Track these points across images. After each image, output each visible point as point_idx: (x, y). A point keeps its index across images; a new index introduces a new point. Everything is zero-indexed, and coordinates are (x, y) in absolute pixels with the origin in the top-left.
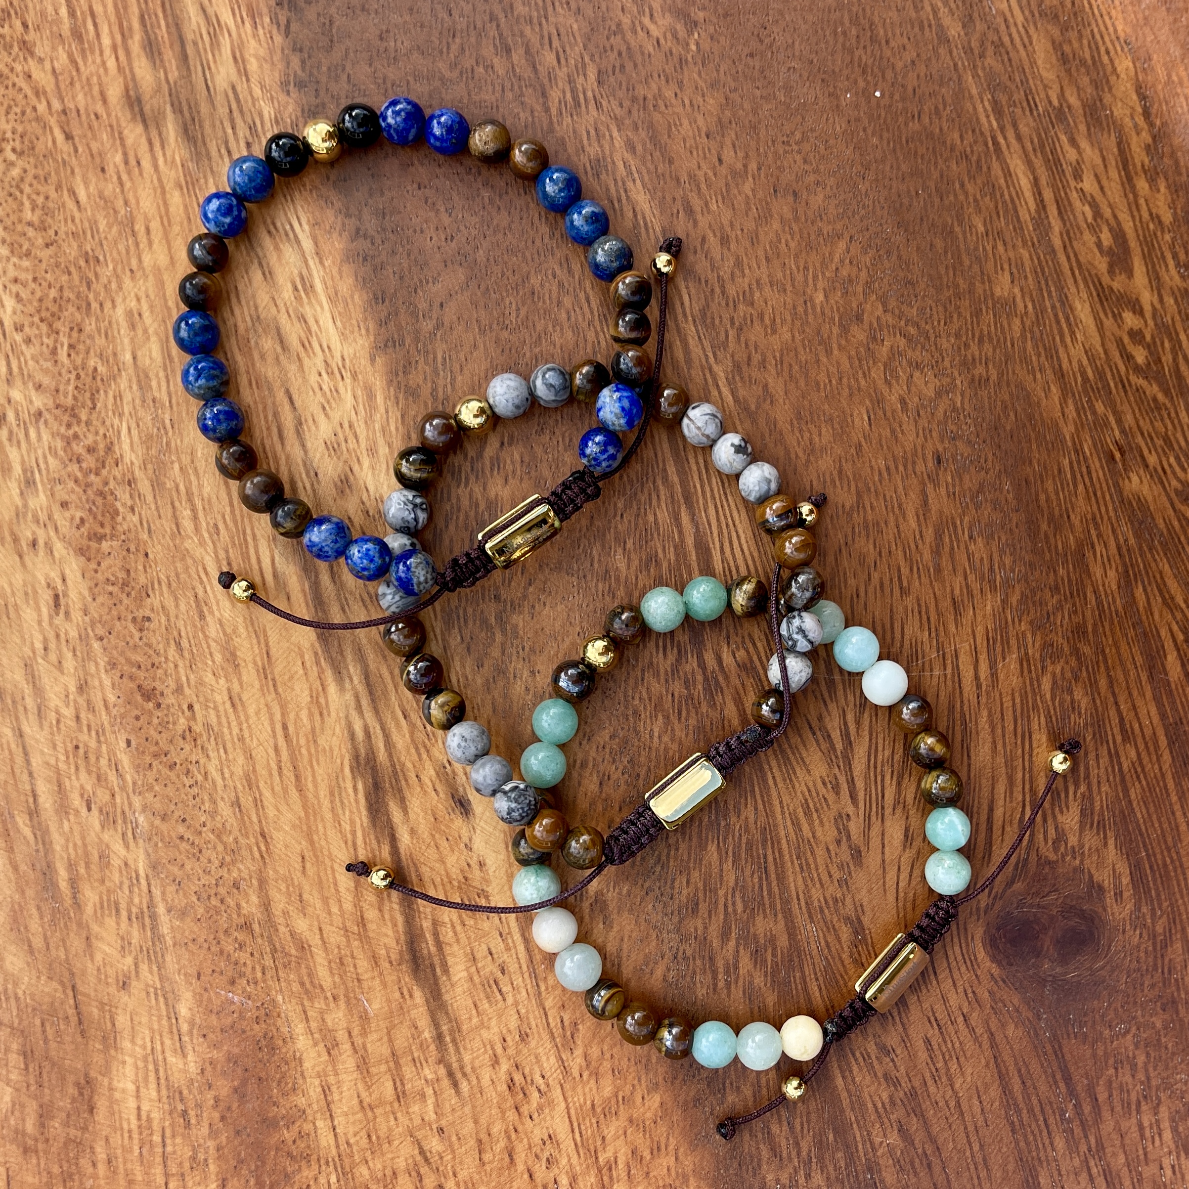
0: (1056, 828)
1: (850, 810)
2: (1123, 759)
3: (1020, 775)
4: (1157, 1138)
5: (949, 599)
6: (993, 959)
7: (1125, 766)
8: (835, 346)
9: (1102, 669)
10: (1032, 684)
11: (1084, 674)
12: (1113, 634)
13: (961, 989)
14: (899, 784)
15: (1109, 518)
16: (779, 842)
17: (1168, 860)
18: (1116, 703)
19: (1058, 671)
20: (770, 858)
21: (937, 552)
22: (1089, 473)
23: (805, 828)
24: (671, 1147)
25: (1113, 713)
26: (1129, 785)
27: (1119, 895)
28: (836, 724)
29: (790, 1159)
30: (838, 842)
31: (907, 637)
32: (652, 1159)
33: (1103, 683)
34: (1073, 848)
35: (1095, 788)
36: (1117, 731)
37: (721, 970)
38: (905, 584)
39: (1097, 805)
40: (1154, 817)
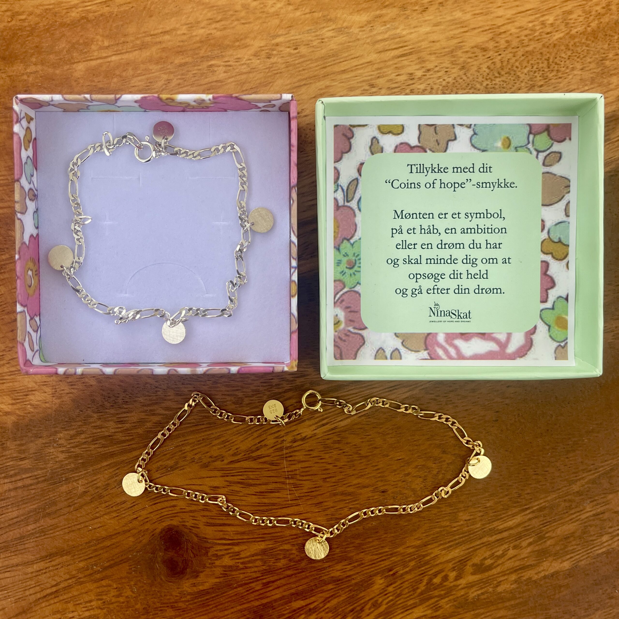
0: (223, 555)
1: (226, 462)
2: (255, 584)
3: (246, 537)
4: (86, 609)
5: (322, 500)
6: (163, 530)
7: (253, 585)
8: (430, 442)
9: (295, 572)
10: (286, 540)
11: (292, 564)
12: (311, 576)
13: (148, 516)
14: (239, 483)
15: (363, 571)
16: (209, 430)
17: (211, 607)
18: (280, 579)
19: (293, 552)
20: (203, 427)
21: (342, 494)
22: (383, 560)
23: (217, 441)
24: (73, 391)
25: (276, 578)
26: (244, 587)
27: (194, 585)
28: (263, 453)
29: (69, 444)
30: (211, 457)
31: (304, 482)
32: (68, 383)
33: (289, 572)
34: (214, 563)
35: (242, 571)
36: (268, 580)
37: (152, 408)
38: (328, 480)
39: (234, 573)
40: (230, 599)
